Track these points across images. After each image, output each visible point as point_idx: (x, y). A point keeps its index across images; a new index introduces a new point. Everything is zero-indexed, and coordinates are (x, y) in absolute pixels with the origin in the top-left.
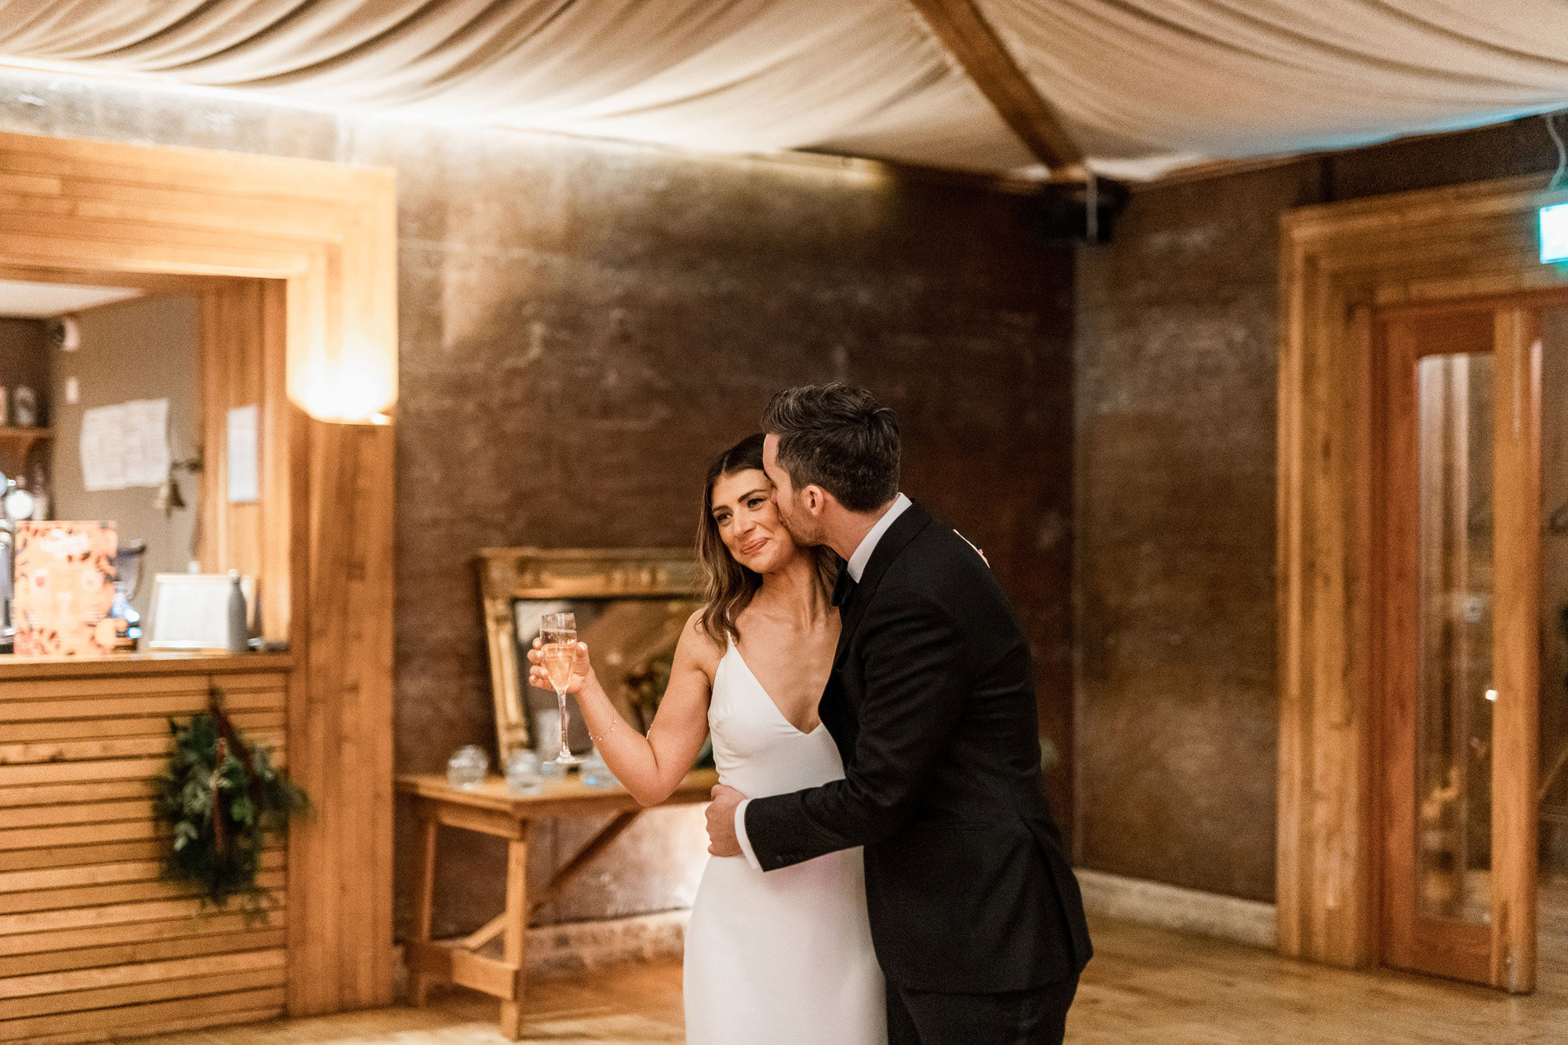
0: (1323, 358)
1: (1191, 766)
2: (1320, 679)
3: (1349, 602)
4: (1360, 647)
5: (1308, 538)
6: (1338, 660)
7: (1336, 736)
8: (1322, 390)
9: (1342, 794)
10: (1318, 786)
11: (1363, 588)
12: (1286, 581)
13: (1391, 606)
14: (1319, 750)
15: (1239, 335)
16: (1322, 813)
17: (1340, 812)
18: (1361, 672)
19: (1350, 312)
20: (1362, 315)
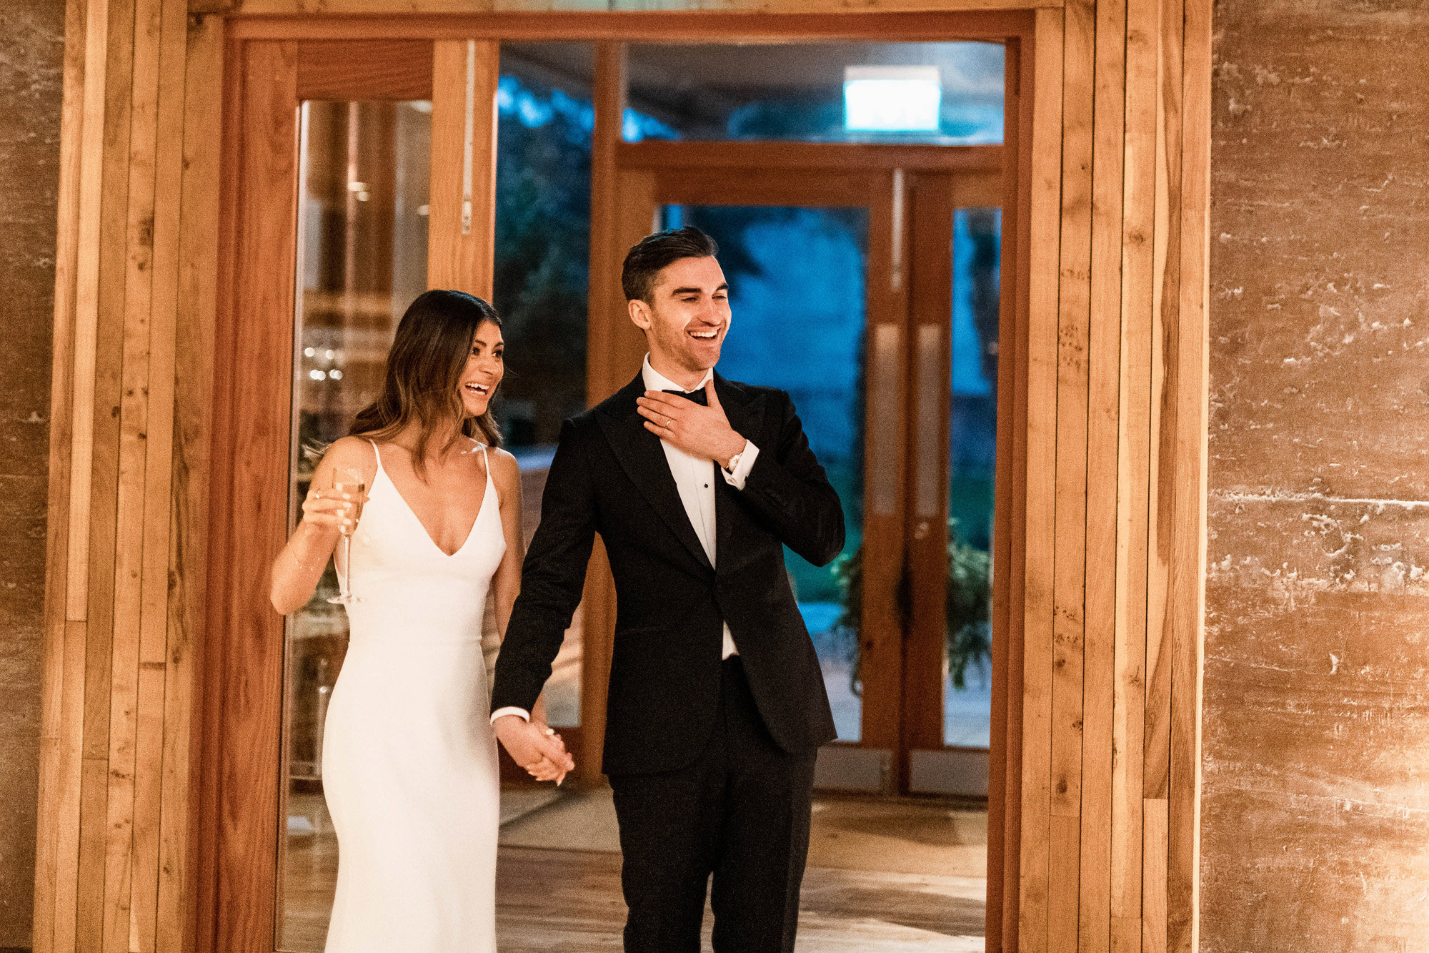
0: (143, 90)
2: (125, 590)
3: (182, 470)
4: (195, 540)
5: (108, 370)
6: (161, 560)
7: (151, 679)
8: (141, 138)
9: (159, 768)
10: (116, 761)
11: (200, 451)
12: (67, 437)
13: (244, 477)
14: (119, 703)
16: (121, 802)
17: (157, 800)
18: (191, 586)
19: (196, 20)
20: (213, 25)
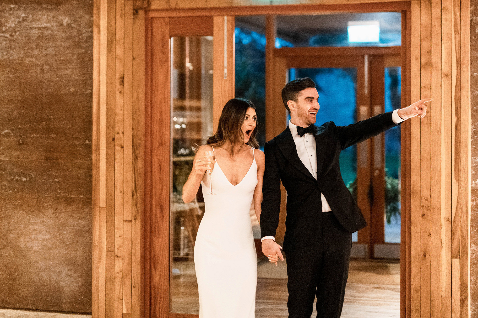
0: (119, 35)
1: (36, 246)
2: (118, 197)
3: (135, 158)
4: (140, 181)
5: (110, 126)
6: (129, 188)
7: (127, 226)
8: (119, 51)
9: (131, 254)
10: (117, 252)
11: (141, 151)
12: (98, 148)
13: (155, 160)
14: (117, 233)
15: (66, 21)
16: (119, 265)
17: (130, 264)
18: (139, 195)
19: (136, 11)
20: (141, 13)
